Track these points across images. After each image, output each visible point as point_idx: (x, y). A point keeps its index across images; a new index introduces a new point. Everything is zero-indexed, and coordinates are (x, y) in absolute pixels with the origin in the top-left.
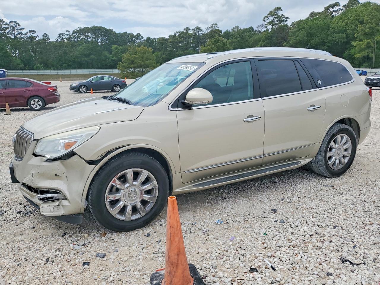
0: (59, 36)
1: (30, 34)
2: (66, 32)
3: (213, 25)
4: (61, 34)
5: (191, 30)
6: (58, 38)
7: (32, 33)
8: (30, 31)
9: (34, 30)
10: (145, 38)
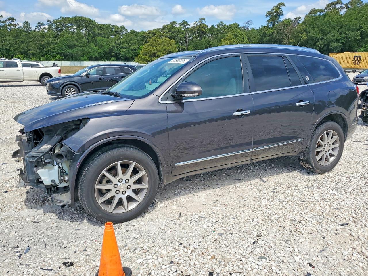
0: (37, 25)
1: (10, 22)
2: (47, 21)
3: (200, 20)
4: (39, 23)
5: (177, 24)
6: (36, 28)
7: (12, 21)
8: (9, 19)
9: (14, 18)
10: (129, 31)
